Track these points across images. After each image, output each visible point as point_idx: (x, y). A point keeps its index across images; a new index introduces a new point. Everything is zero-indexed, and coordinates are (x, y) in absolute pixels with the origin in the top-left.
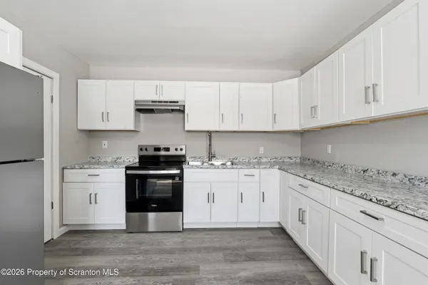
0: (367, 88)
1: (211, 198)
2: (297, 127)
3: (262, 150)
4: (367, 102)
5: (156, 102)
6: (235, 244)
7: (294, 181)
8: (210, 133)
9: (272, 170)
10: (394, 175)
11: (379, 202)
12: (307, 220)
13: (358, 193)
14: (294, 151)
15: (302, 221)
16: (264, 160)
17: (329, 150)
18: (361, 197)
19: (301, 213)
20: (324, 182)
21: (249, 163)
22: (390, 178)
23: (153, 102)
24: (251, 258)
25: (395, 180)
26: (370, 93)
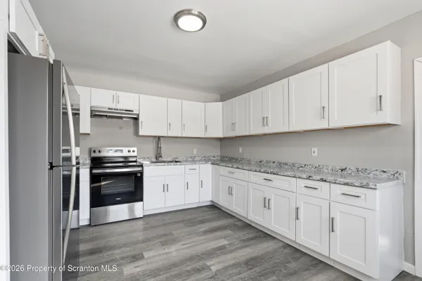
0: (264, 118)
1: (165, 188)
2: (221, 135)
3: (195, 151)
4: (264, 125)
5: (112, 109)
6: (188, 217)
7: (224, 170)
8: (159, 137)
9: (206, 165)
10: (274, 162)
11: (272, 173)
12: (234, 192)
13: (262, 170)
14: (216, 152)
15: (231, 193)
16: (197, 159)
17: (240, 150)
18: (264, 172)
19: (230, 189)
20: (245, 168)
21: (186, 161)
22: (271, 164)
23: (109, 109)
24: (202, 222)
25: (274, 165)
26: (265, 121)
